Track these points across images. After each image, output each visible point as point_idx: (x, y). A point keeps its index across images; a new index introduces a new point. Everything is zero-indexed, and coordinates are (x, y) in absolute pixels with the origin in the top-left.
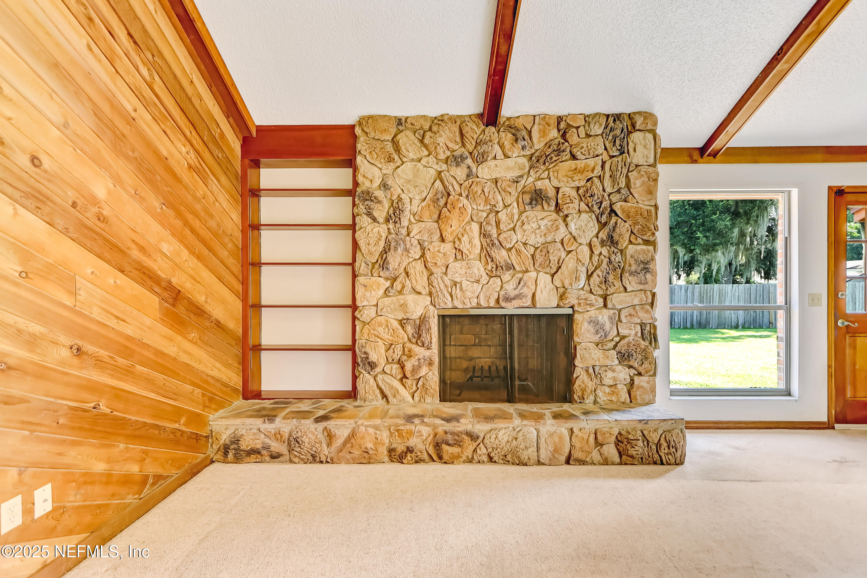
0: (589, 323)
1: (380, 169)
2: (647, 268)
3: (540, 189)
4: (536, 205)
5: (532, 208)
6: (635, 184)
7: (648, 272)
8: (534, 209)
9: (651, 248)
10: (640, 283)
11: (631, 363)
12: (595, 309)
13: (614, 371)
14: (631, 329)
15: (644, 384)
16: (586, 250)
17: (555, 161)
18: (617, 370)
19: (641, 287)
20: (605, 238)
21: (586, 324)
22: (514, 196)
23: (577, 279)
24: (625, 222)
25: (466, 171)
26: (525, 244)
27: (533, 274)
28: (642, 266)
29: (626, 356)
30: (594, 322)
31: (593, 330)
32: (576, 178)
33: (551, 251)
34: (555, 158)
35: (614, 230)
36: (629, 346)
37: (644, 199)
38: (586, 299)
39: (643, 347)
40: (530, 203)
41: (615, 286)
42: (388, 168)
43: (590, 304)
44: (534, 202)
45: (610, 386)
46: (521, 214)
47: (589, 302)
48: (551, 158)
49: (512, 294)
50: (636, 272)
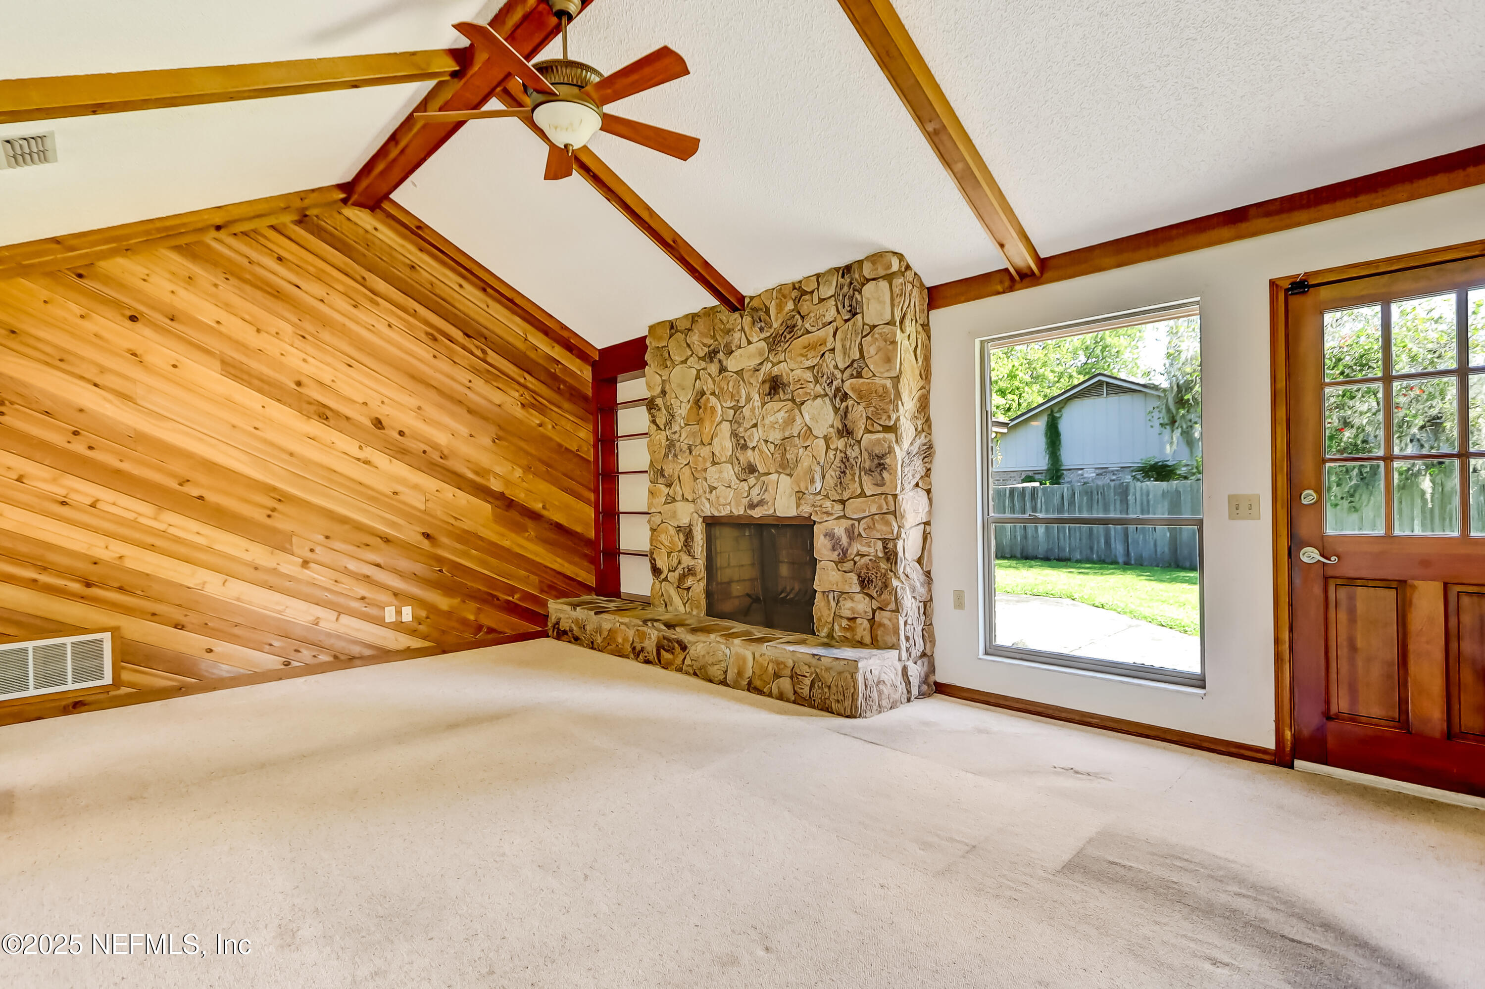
0: (825, 536)
1: (661, 376)
2: (883, 464)
3: (777, 376)
4: (774, 394)
5: (771, 398)
6: (869, 352)
7: (885, 469)
8: (773, 400)
9: (891, 436)
10: (877, 485)
11: (869, 592)
12: (834, 519)
13: (852, 599)
14: (870, 546)
15: (886, 622)
16: (822, 442)
17: (790, 338)
18: (855, 599)
19: (879, 490)
20: (840, 428)
21: (822, 537)
22: (756, 387)
23: (812, 481)
24: (858, 404)
25: (718, 365)
26: (766, 441)
27: (774, 477)
28: (876, 461)
29: (866, 582)
30: (830, 535)
31: (829, 546)
32: (810, 356)
33: (788, 448)
34: (788, 337)
35: (846, 416)
36: (868, 569)
37: (882, 370)
38: (821, 506)
39: (883, 571)
40: (769, 394)
41: (849, 489)
42: (665, 373)
43: (826, 513)
44: (772, 391)
45: (849, 619)
46: (763, 405)
47: (824, 510)
48: (785, 337)
49: (756, 500)
50: (870, 470)
